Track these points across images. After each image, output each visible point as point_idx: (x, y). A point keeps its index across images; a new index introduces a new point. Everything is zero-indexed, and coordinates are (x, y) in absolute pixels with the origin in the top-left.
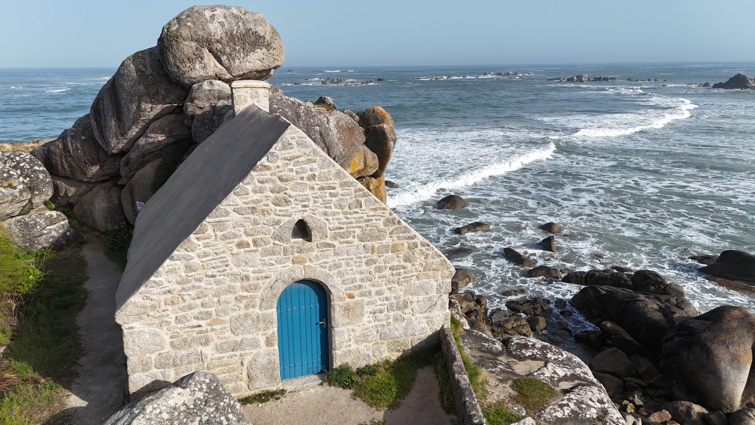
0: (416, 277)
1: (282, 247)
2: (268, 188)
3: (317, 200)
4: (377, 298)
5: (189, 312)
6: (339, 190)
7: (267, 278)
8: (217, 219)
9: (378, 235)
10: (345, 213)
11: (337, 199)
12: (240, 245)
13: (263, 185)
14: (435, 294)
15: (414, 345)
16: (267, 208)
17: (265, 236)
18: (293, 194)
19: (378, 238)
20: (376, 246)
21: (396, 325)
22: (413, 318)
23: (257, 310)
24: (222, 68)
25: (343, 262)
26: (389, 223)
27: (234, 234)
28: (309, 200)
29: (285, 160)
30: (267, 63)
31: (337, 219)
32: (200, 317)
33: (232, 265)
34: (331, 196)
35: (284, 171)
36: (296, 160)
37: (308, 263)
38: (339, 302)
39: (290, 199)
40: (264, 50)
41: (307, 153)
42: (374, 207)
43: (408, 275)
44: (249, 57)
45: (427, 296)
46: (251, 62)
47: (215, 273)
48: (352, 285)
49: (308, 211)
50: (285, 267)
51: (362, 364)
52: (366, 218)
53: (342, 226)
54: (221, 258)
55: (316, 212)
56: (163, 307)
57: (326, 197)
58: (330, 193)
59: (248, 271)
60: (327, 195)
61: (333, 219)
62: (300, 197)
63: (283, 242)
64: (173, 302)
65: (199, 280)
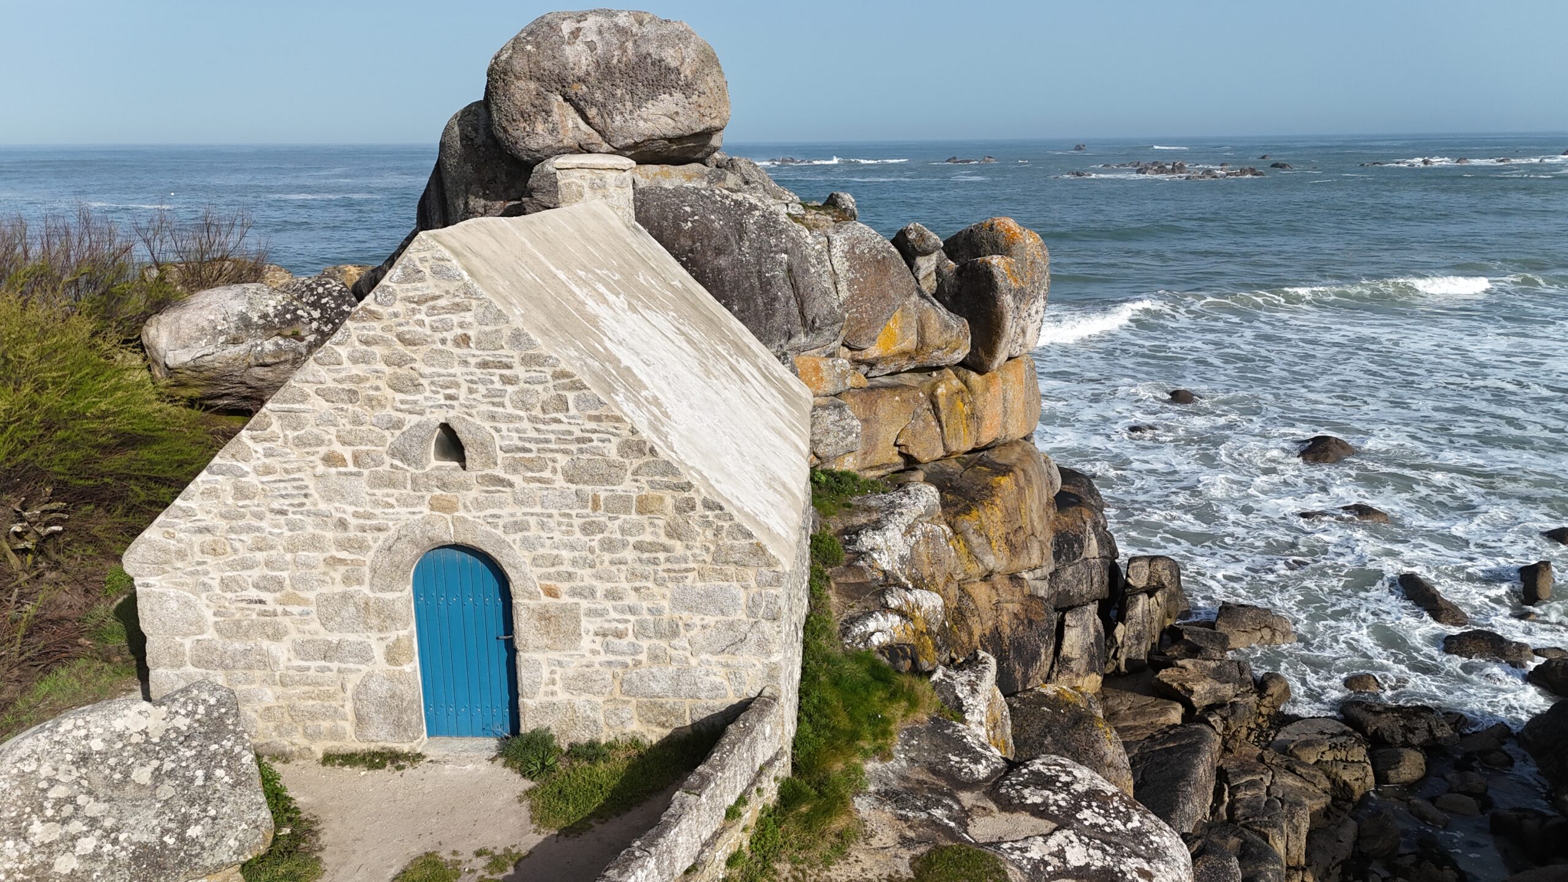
0: (696, 573)
1: (409, 475)
2: (378, 355)
3: (475, 386)
4: (609, 604)
5: (245, 573)
6: (519, 371)
7: (379, 530)
8: (286, 406)
9: (608, 474)
10: (533, 420)
11: (515, 388)
12: (331, 460)
13: (369, 349)
14: (744, 617)
15: (696, 718)
16: (378, 393)
17: (374, 448)
18: (427, 370)
19: (605, 479)
20: (603, 495)
21: (654, 670)
22: (693, 661)
23: (365, 589)
24: (592, 131)
25: (532, 520)
26: (629, 451)
27: (317, 437)
28: (457, 385)
29: (411, 302)
30: (687, 123)
31: (517, 431)
32: (262, 585)
33: (316, 496)
34: (504, 383)
35: (408, 323)
36: (431, 303)
37: (461, 513)
38: (526, 601)
39: (422, 381)
40: (678, 95)
41: (452, 291)
42: (597, 413)
43: (676, 567)
44: (644, 109)
45: (724, 618)
46: (651, 120)
47: (285, 508)
48: (552, 570)
49: (457, 409)
50: (414, 513)
51: (584, 737)
52: (578, 433)
53: (527, 445)
54: (294, 480)
55: (474, 411)
56: (199, 557)
57: (492, 382)
58: (501, 376)
59: (344, 512)
60: (496, 379)
61: (508, 430)
62: (441, 378)
63: (409, 465)
64: (214, 550)
65: (260, 516)
